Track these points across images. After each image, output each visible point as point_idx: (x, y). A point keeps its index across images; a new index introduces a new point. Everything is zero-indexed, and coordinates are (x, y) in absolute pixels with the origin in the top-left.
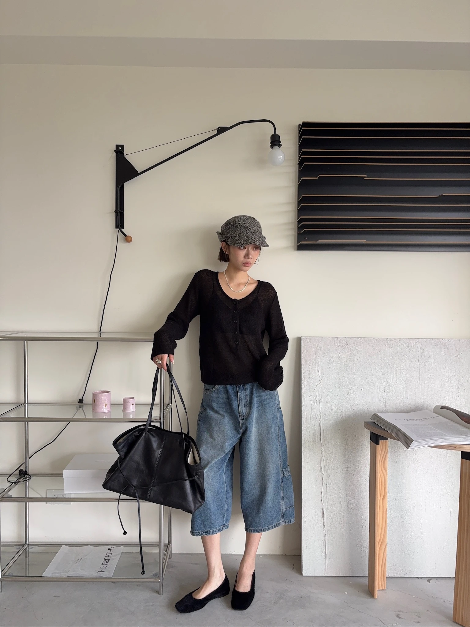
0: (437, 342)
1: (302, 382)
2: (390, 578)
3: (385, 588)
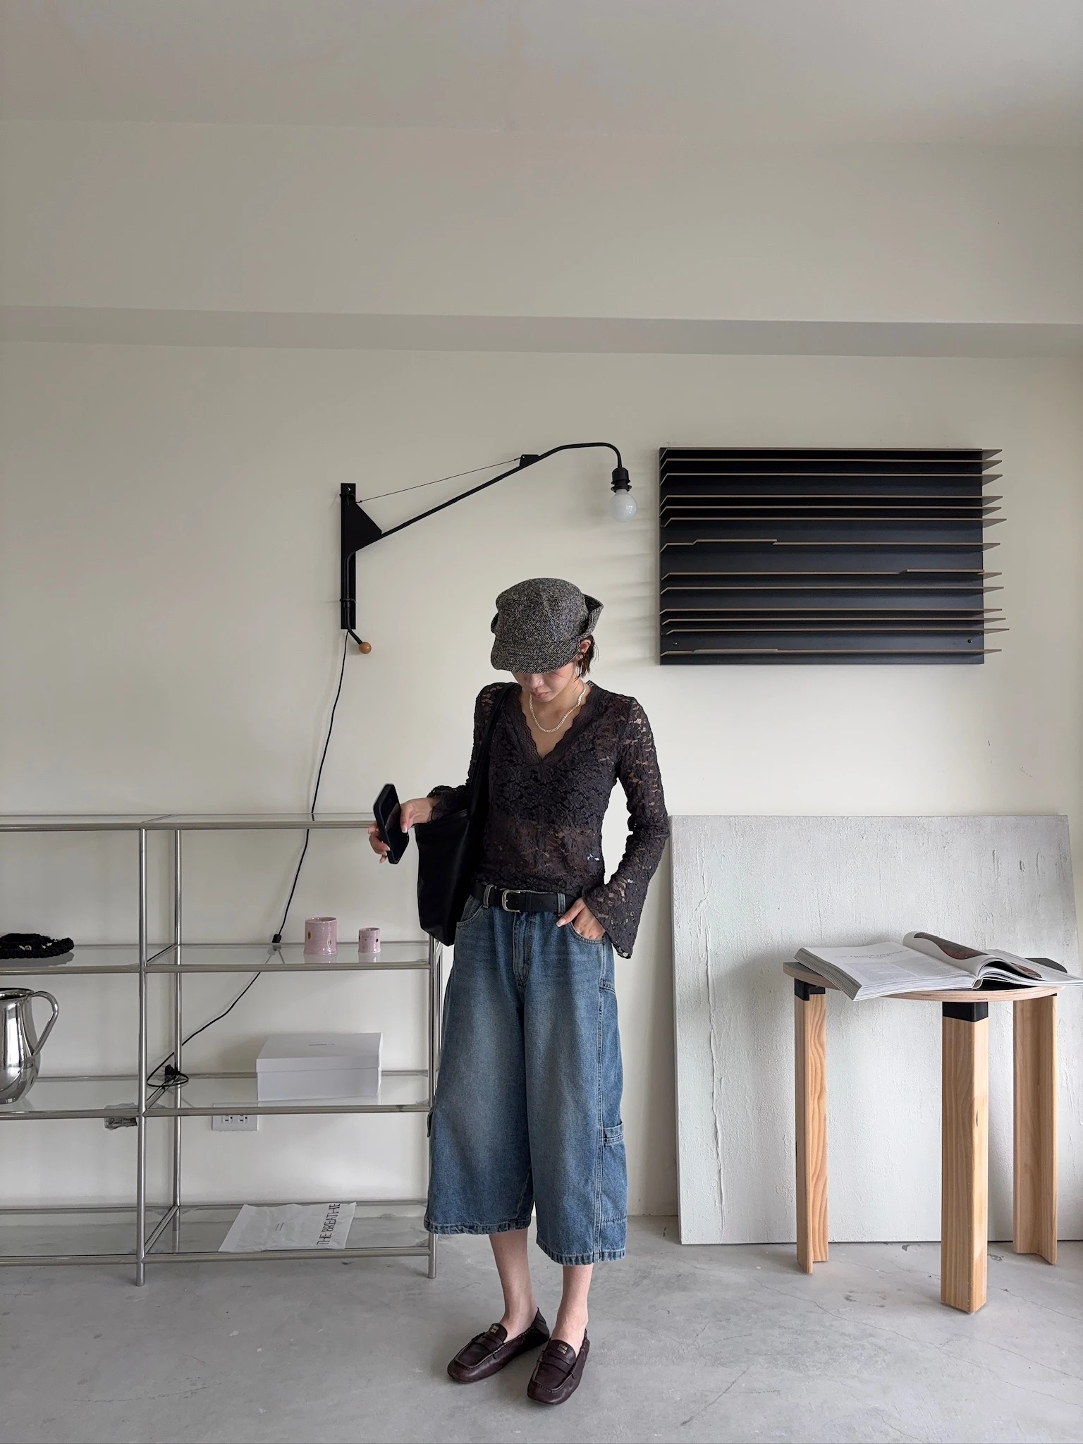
1: (675, 896)
2: (835, 1245)
3: (827, 1257)
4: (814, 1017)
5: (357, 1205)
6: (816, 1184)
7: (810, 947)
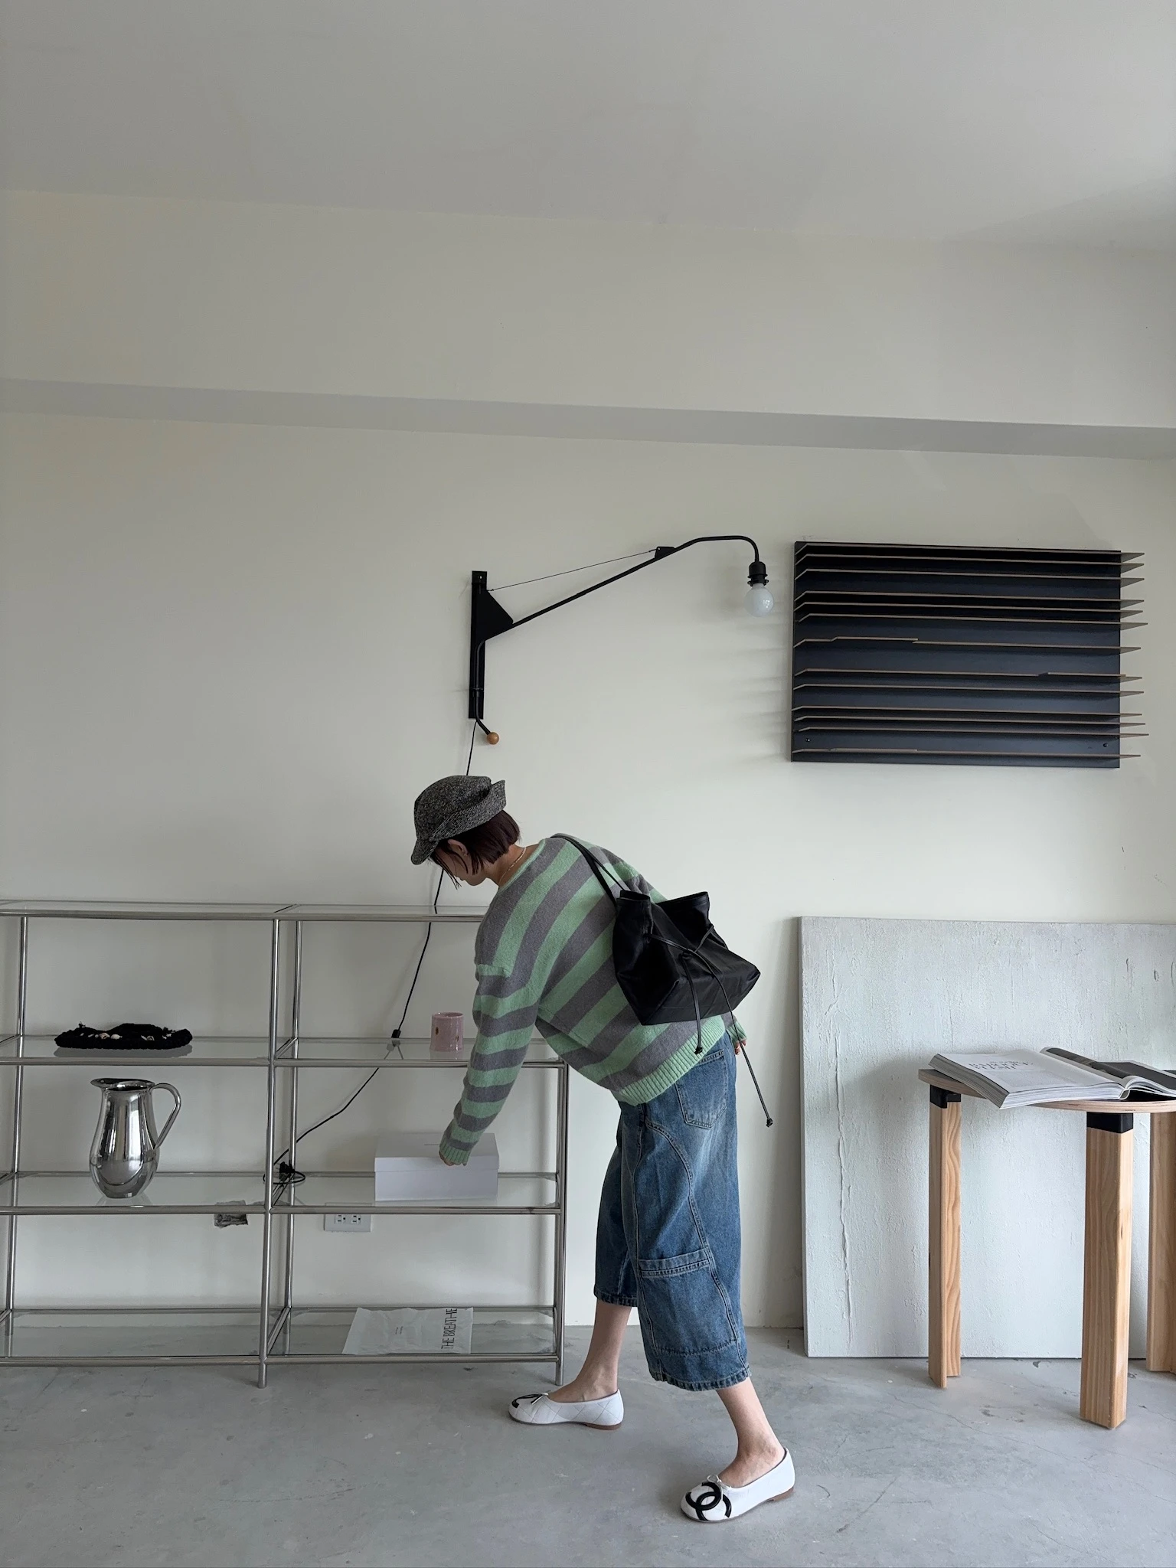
0: (1041, 929)
1: (804, 999)
2: (966, 1360)
3: (958, 1373)
4: (951, 1125)
5: (475, 1311)
6: (949, 1297)
7: (946, 1053)
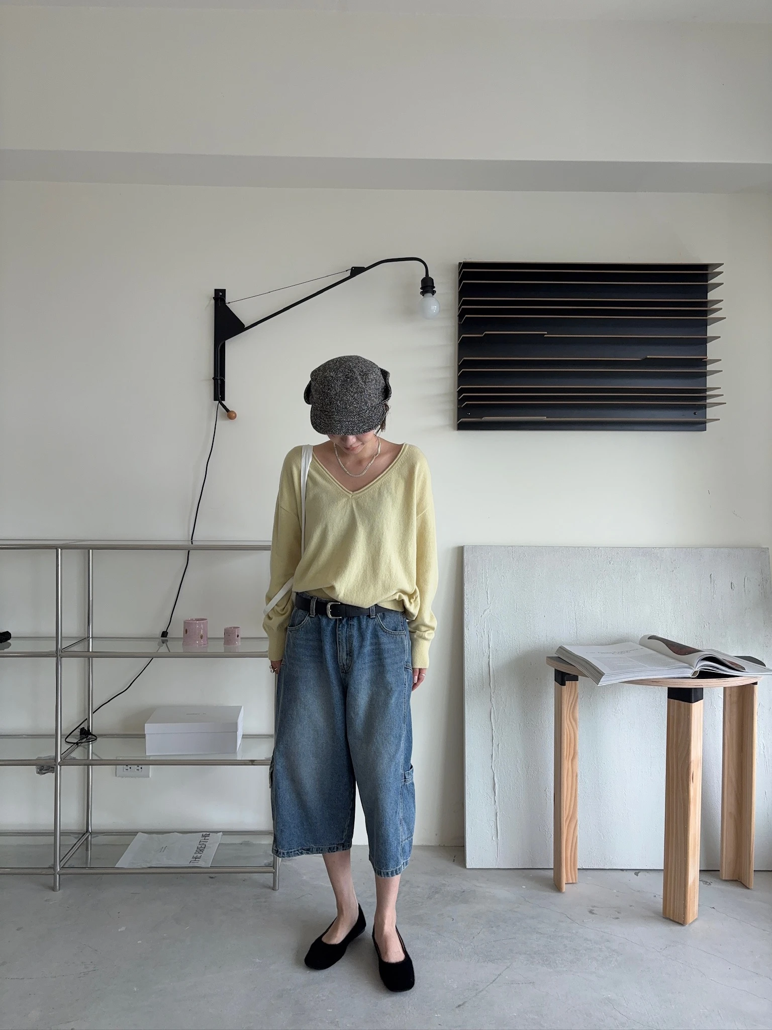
0: (646, 552)
1: (465, 606)
2: (583, 871)
3: (576, 880)
4: (569, 699)
5: (224, 835)
6: (568, 826)
7: (568, 645)
